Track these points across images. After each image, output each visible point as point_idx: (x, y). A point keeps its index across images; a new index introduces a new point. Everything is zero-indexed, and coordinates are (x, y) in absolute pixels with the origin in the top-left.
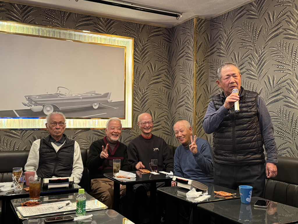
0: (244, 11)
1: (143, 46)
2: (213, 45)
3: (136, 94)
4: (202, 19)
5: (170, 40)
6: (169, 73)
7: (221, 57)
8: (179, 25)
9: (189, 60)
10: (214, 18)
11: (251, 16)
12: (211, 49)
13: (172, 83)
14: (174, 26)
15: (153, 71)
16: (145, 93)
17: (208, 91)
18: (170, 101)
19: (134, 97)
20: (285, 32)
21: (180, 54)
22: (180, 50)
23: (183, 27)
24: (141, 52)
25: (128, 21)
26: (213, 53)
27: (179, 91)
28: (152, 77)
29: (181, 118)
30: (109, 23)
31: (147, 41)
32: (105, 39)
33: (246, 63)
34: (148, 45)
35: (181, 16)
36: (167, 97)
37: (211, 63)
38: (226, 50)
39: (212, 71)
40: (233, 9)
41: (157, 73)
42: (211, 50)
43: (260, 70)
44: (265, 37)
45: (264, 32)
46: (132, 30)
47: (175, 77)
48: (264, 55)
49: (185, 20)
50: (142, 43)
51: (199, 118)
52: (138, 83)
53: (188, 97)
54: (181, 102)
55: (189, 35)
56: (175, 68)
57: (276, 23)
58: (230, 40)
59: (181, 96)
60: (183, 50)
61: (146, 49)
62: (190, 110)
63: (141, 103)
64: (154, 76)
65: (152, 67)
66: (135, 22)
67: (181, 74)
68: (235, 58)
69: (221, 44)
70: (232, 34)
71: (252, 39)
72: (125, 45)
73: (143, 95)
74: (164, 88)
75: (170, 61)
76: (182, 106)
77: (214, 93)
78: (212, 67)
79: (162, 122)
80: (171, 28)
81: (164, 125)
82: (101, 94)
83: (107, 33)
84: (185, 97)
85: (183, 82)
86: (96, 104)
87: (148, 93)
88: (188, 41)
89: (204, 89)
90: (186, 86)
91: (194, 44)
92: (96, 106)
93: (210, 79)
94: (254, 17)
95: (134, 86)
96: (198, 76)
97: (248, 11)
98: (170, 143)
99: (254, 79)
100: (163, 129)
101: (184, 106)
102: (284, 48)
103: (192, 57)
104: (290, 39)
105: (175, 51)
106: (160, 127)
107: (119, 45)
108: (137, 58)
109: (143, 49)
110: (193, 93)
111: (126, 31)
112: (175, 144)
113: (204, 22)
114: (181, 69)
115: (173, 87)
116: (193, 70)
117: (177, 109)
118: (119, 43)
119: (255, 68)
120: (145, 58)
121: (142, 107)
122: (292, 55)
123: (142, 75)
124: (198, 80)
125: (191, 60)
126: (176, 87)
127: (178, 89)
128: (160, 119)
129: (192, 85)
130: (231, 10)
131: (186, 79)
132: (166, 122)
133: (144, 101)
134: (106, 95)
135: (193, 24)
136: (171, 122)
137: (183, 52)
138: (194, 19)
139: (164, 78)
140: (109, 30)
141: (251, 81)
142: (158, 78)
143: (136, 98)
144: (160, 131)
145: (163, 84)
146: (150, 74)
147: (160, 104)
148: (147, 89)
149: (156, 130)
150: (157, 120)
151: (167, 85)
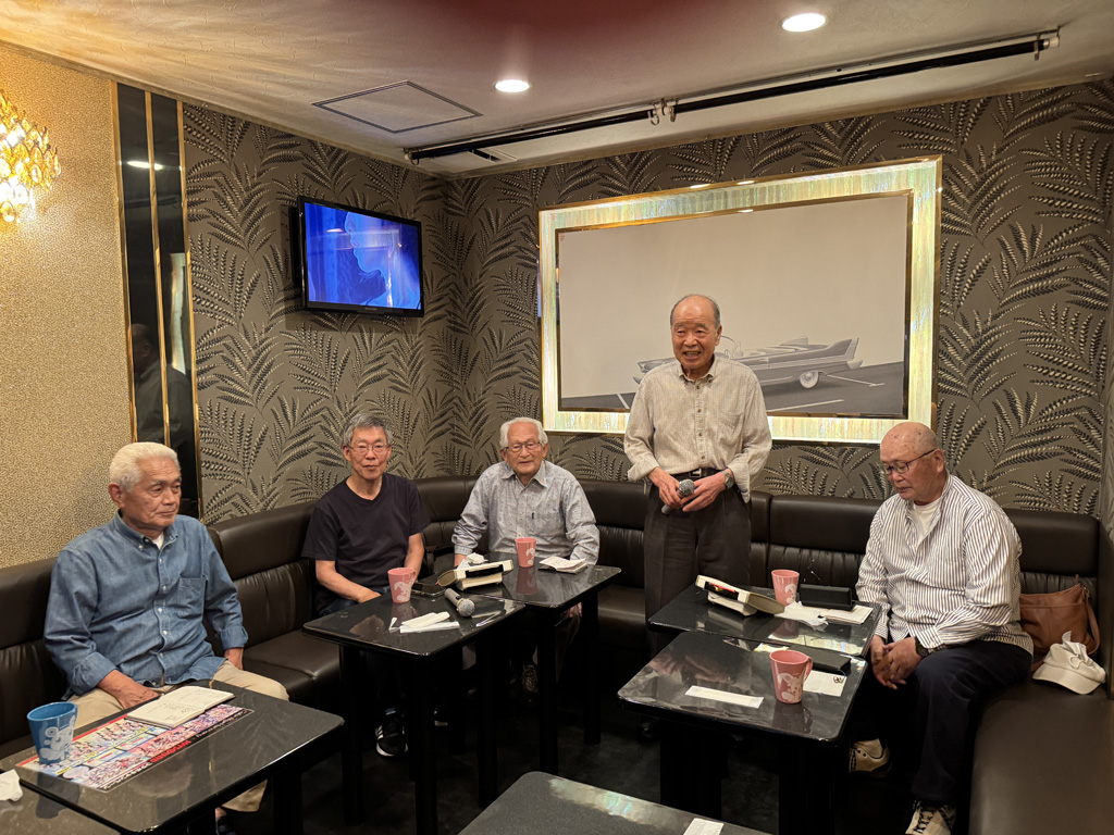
1: (979, 173)
3: (949, 338)
15: (1024, 252)
19: (942, 347)
24: (970, 194)
28: (1018, 273)
30: (851, 131)
31: (998, 152)
34: (1003, 166)
41: (1045, 258)
50: (976, 164)
52: (956, 303)
61: (996, 180)
63: (970, 366)
64: (1027, 271)
65: (1018, 240)
66: (949, 101)
73: (978, 340)
74: (1077, 310)
75: (1107, 202)
79: (1063, 432)
81: (1072, 441)
82: (825, 346)
83: (844, 162)
86: (809, 375)
87: (998, 333)
92: (809, 379)
95: (943, 314)
100: (1067, 456)
106: (1052, 448)
108: (953, 217)
109: (979, 185)
111: (913, 141)
120: (991, 211)
121: (972, 379)
123: (974, 271)
128: (1055, 422)
132: (1084, 430)
133: (980, 358)
134: (843, 347)
139: (1078, 270)
140: (851, 153)
142: (1048, 276)
143: (950, 349)
144: (1055, 462)
145: (1072, 292)
146: (1011, 265)
147: (1050, 365)
148: (995, 317)
149: (1031, 458)
150: (1040, 425)
151: (1093, 296)
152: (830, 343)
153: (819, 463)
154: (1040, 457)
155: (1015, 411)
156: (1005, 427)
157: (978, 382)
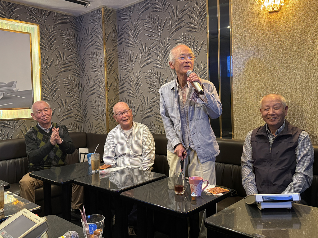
0: (150, 5)
1: (49, 33)
2: (121, 36)
3: (45, 82)
4: (109, 10)
5: (77, 28)
6: (79, 61)
7: (129, 47)
8: (86, 14)
9: (99, 49)
10: (121, 10)
11: (156, 9)
12: (119, 39)
13: (82, 71)
14: (81, 15)
15: (62, 59)
16: (54, 81)
17: (118, 79)
18: (81, 89)
19: (43, 85)
20: (187, 25)
21: (89, 43)
22: (89, 38)
23: (91, 16)
24: (47, 39)
25: (32, 7)
26: (121, 43)
27: (90, 79)
28: (61, 65)
29: (93, 106)
30: (11, 7)
31: (54, 28)
32: (7, 24)
33: (153, 54)
34: (55, 33)
35: (89, 5)
36: (78, 85)
37: (119, 52)
38: (134, 40)
39: (121, 60)
40: (138, 2)
41: (66, 62)
42: (119, 41)
43: (166, 59)
44: (169, 30)
45: (168, 25)
46: (37, 16)
47: (84, 65)
48: (169, 46)
49: (92, 10)
50: (48, 30)
51: (111, 105)
52: (46, 72)
53: (100, 85)
54: (92, 90)
55: (97, 25)
56: (84, 57)
57: (179, 17)
58: (137, 31)
59: (93, 84)
60: (92, 39)
61: (54, 36)
62: (102, 97)
63: (51, 91)
64: (63, 64)
65: (60, 55)
66: (40, 8)
67: (91, 62)
68: (143, 48)
69: (129, 34)
70: (138, 25)
71: (158, 31)
72: (30, 31)
73: (52, 83)
74: (74, 77)
75: (78, 49)
76: (93, 94)
77: (124, 82)
78: (121, 56)
79: (74, 110)
80: (78, 17)
81: (76, 113)
82: (5, 83)
83: (9, 18)
84: (96, 86)
85: (93, 71)
87: (57, 82)
88: (97, 30)
89: (115, 78)
90: (97, 74)
91: (103, 34)
92: (0, 95)
93: (120, 68)
94: (159, 10)
95: (43, 75)
96: (108, 65)
97: (153, 5)
98: (82, 130)
99: (161, 68)
100: (75, 117)
101: (96, 93)
102: (187, 40)
103: (102, 46)
104: (192, 31)
105: (83, 39)
106: (72, 115)
107: (23, 31)
108: (43, 45)
109: (49, 37)
110: (104, 81)
111: (30, 17)
112: (88, 131)
113: (111, 12)
114: (91, 58)
115: (83, 76)
116: (103, 59)
117: (88, 97)
118: (23, 29)
119: (161, 58)
120: (53, 45)
121: (52, 95)
122: (194, 47)
123: (50, 63)
124: (109, 69)
125: (100, 49)
126: (86, 75)
127: (88, 77)
128: (72, 107)
129: (103, 73)
130: (137, 3)
131: (96, 68)
132: (78, 109)
133: (53, 89)
134: (12, 84)
135: (101, 14)
136: (83, 109)
137: (92, 41)
138: (101, 8)
139: (74, 67)
140: (11, 15)
141: (158, 69)
142: (68, 67)
143: (45, 86)
144: (72, 119)
145: (73, 72)
146: (59, 62)
147: (70, 92)
148: (56, 77)
149: (68, 118)
150: (69, 109)
151: (77, 73)
152: (7, 82)
153: (6, 127)
154: (69, 118)
155: (63, 105)
156: (61, 109)
157: (53, 96)
